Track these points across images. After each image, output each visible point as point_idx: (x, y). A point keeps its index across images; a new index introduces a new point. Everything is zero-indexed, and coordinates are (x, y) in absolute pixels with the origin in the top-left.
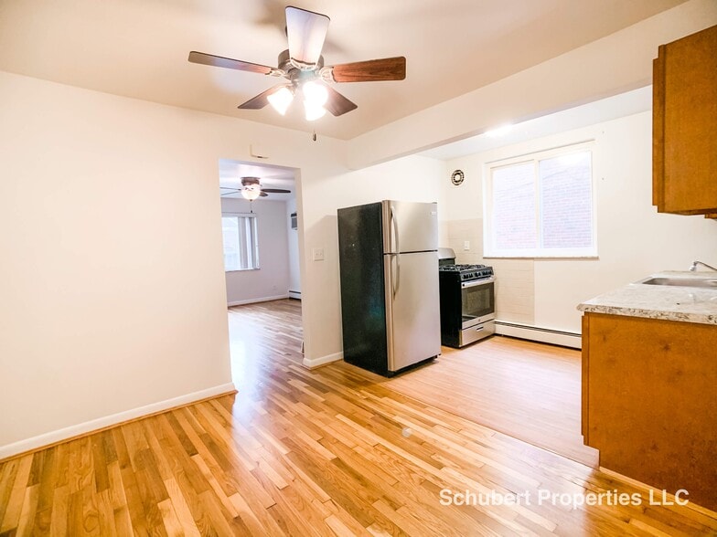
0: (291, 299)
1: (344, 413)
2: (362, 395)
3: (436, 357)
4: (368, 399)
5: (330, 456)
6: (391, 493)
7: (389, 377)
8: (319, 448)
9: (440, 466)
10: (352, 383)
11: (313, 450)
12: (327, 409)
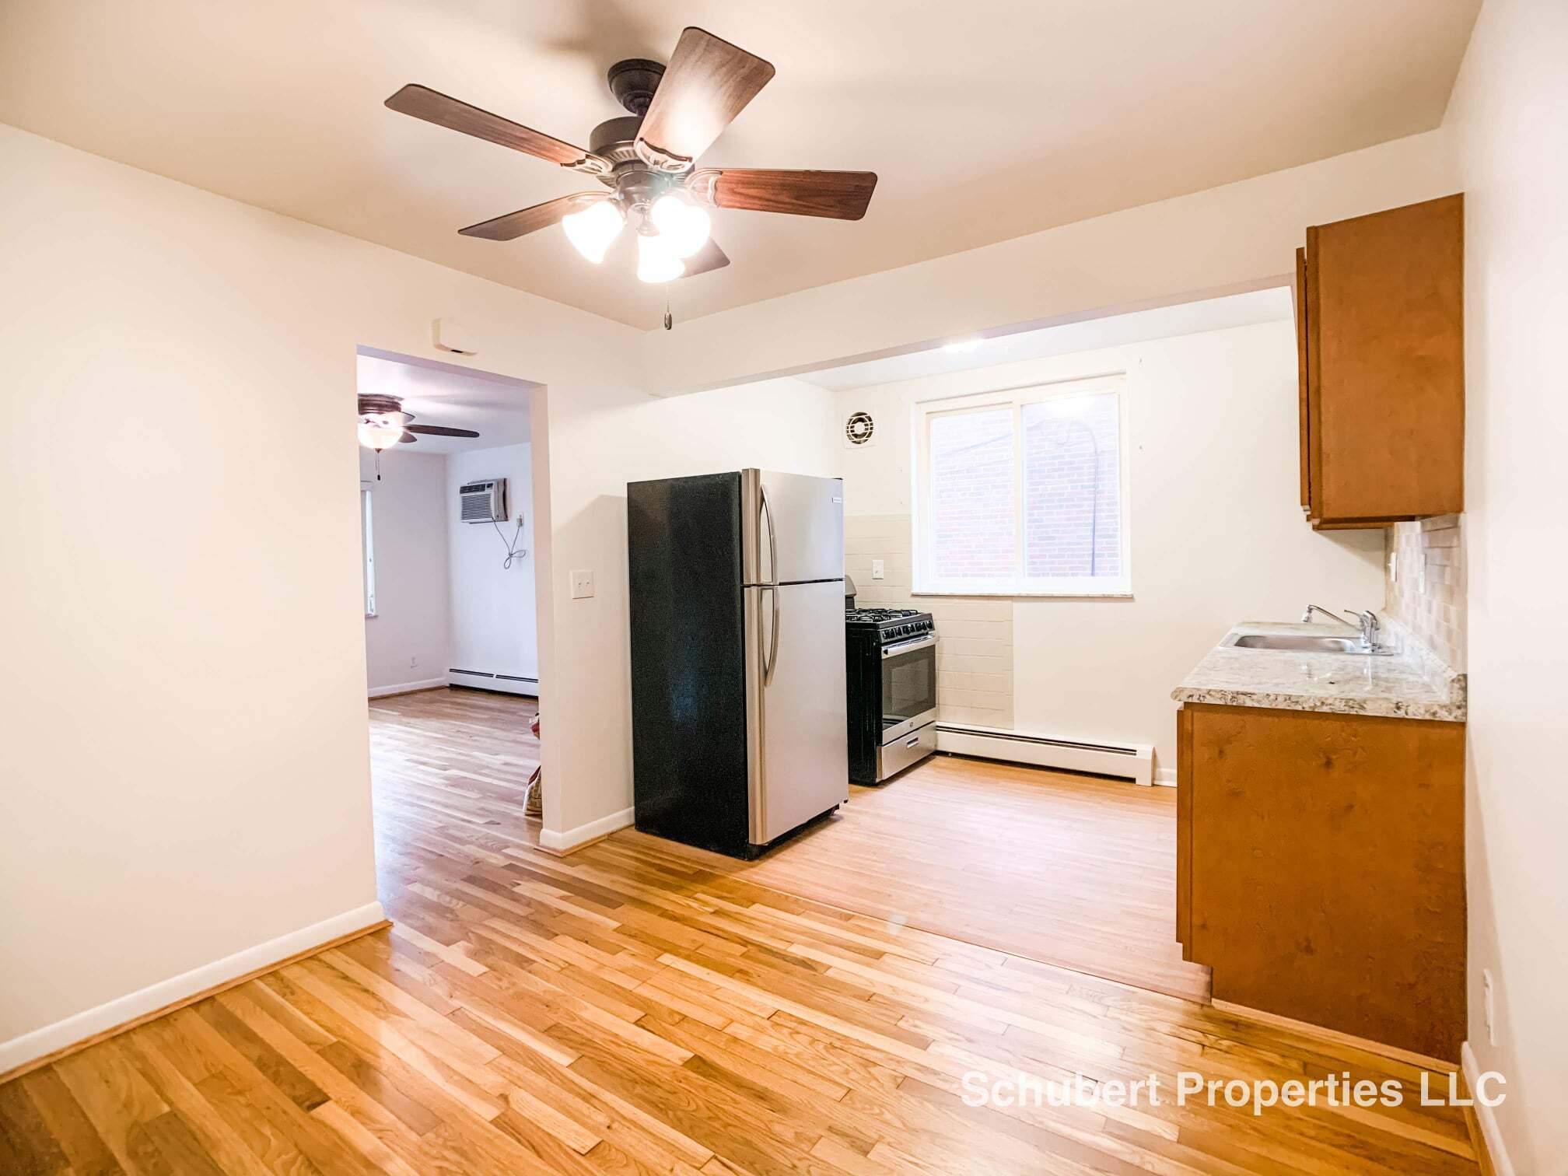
0: (455, 688)
1: (675, 951)
2: (701, 904)
3: (837, 807)
4: (718, 913)
5: (678, 1054)
6: (842, 1117)
7: (751, 859)
8: (645, 1039)
9: (923, 1043)
10: (669, 878)
11: (636, 1048)
12: (632, 946)
